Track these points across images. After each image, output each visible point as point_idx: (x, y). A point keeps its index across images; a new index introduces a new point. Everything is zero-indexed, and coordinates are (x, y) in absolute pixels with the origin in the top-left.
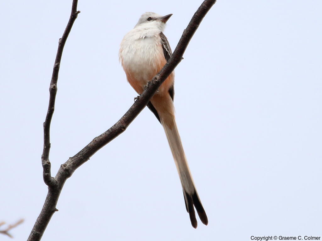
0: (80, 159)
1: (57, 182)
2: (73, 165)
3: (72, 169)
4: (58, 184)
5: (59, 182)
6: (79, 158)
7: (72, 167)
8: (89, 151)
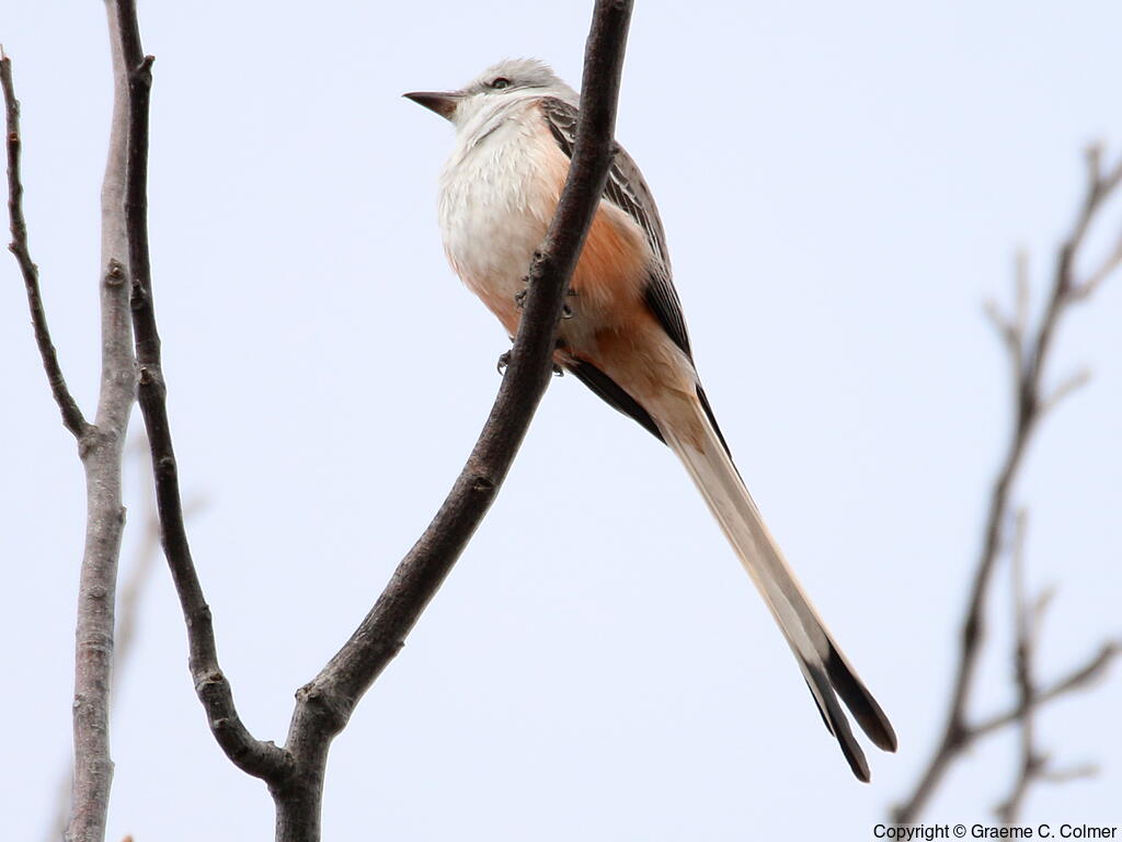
0: (361, 648)
1: (288, 755)
2: (339, 677)
3: (337, 693)
4: (296, 761)
5: (298, 753)
6: (357, 645)
7: (336, 687)
8: (386, 612)
